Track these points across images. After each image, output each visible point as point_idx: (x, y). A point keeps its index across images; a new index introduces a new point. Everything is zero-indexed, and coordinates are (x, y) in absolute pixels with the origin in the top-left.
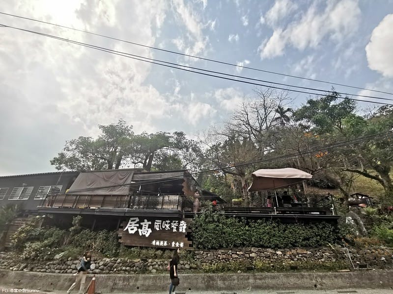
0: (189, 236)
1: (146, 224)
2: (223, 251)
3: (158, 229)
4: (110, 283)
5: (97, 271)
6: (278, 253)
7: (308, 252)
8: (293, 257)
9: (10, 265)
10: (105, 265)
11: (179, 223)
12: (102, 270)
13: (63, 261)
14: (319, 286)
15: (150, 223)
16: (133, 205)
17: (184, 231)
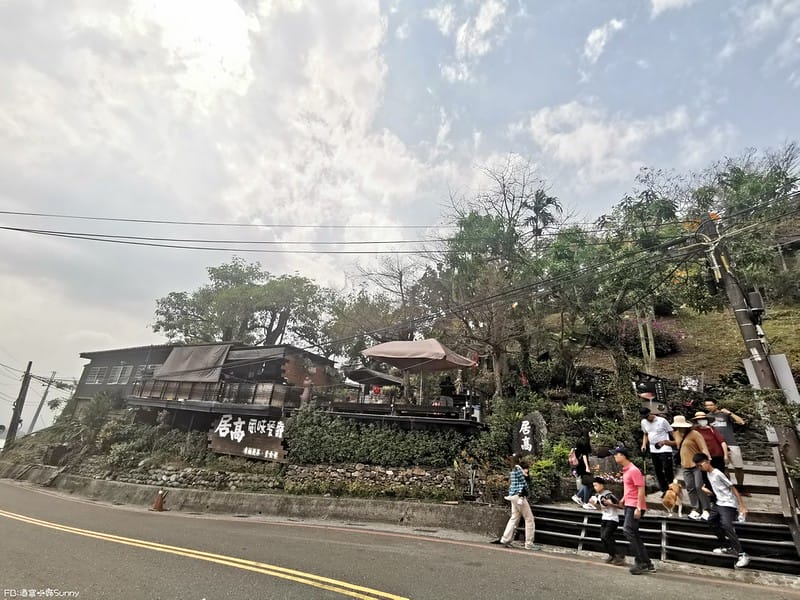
0: (284, 443)
1: (239, 423)
2: (321, 466)
3: (252, 432)
4: (181, 499)
5: (176, 483)
6: (388, 472)
7: (427, 474)
8: (405, 479)
9: (95, 472)
10: (184, 477)
11: (276, 424)
12: (181, 482)
13: (146, 470)
14: (406, 520)
15: (244, 423)
16: (223, 397)
17: (280, 436)
